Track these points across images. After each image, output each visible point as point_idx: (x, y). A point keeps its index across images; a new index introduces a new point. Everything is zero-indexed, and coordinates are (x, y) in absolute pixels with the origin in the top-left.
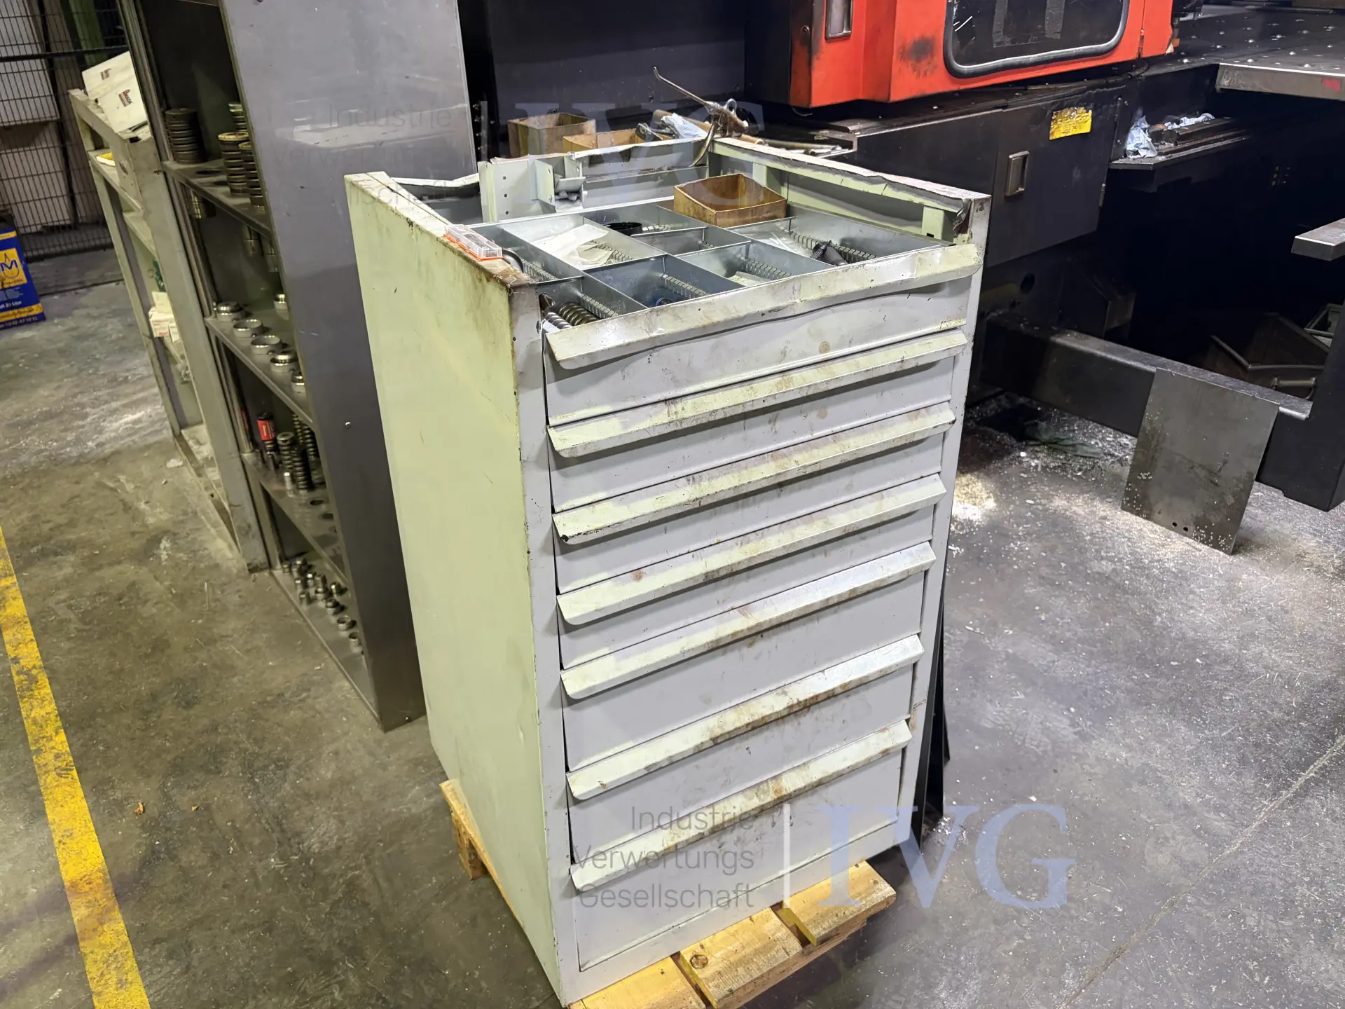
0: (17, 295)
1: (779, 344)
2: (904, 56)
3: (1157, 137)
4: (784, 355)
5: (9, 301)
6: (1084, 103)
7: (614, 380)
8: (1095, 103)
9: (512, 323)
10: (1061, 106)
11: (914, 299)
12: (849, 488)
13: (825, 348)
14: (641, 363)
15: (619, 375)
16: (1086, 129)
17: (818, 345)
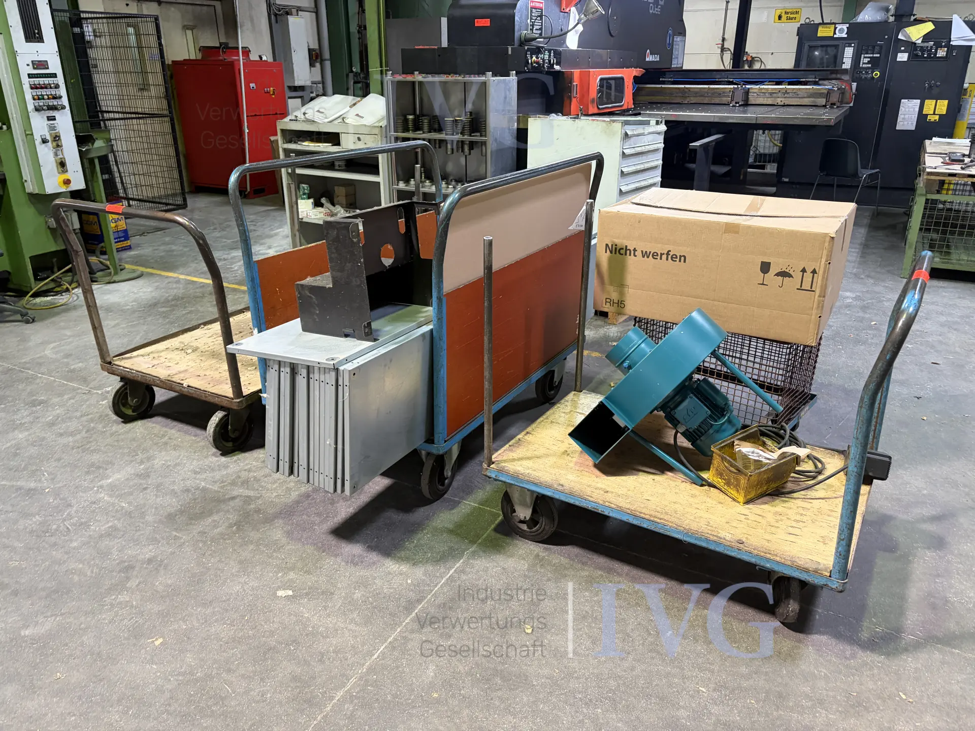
0: (122, 235)
2: (591, 102)
4: (644, 142)
5: (120, 238)
7: (629, 141)
9: (621, 128)
12: (649, 175)
13: (648, 142)
14: (632, 138)
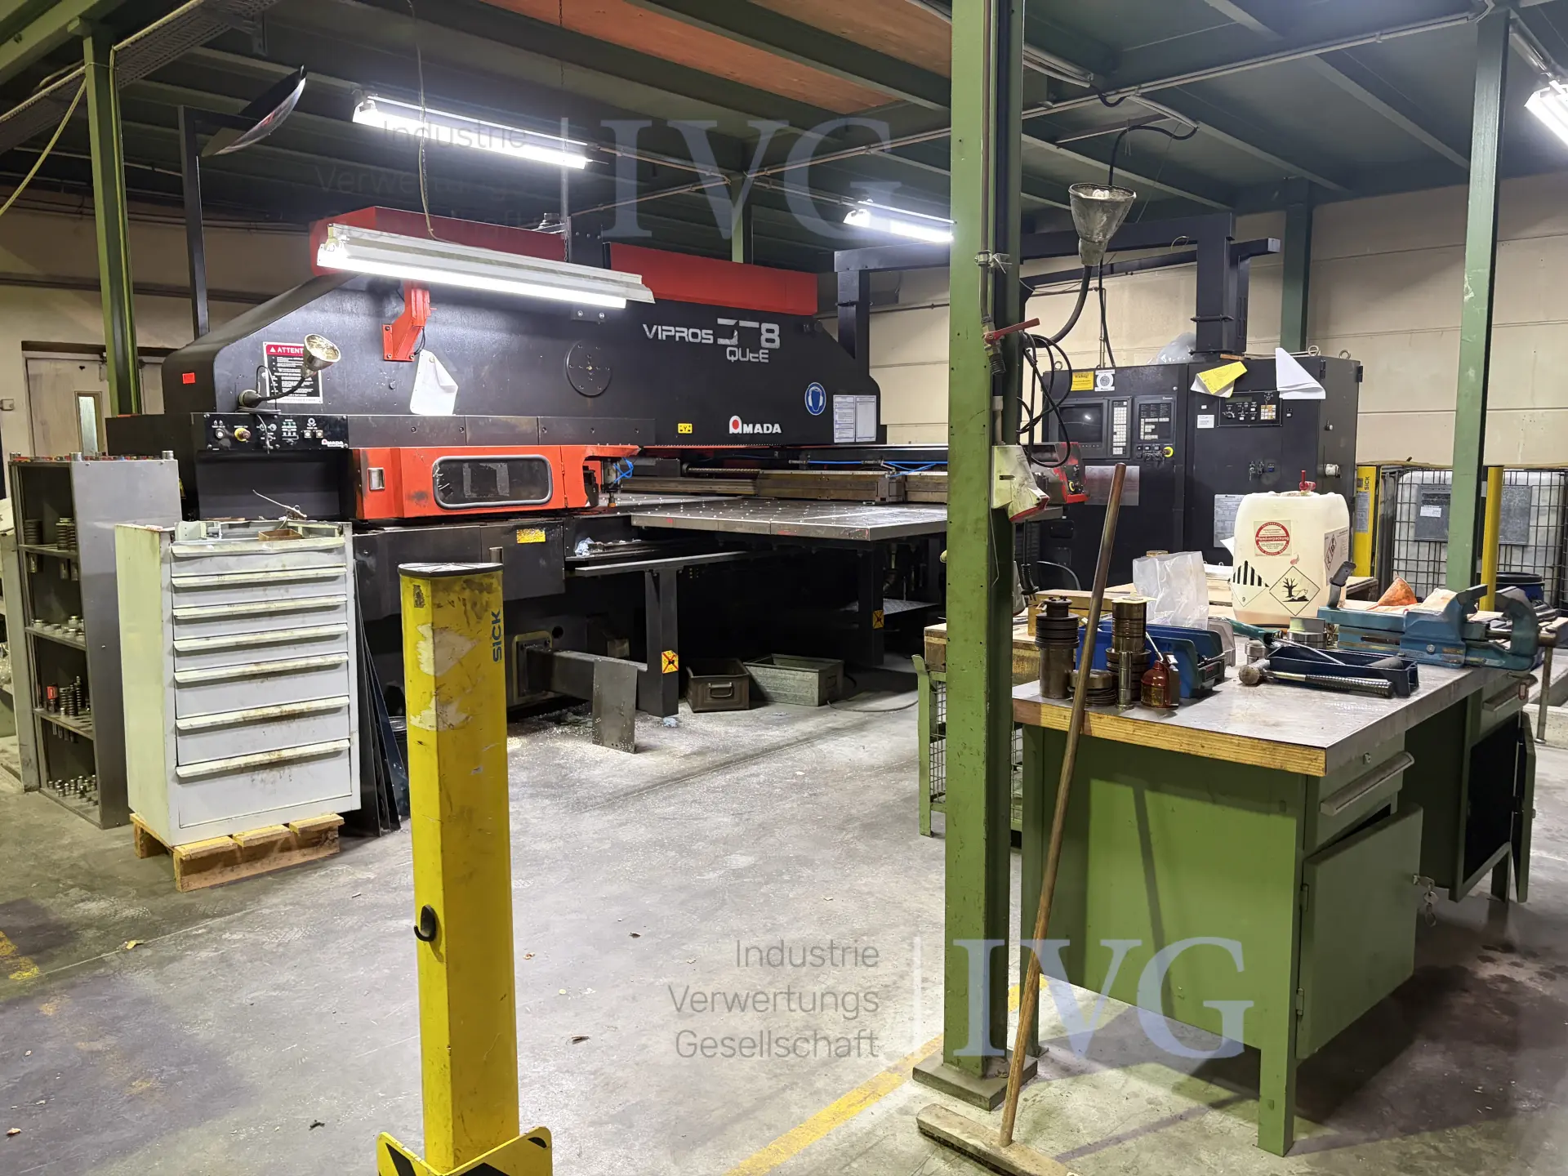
1: (266, 562)
2: (410, 497)
3: (591, 547)
4: (267, 566)
6: (540, 526)
7: (197, 565)
8: (548, 528)
9: (160, 542)
10: (522, 527)
11: (321, 554)
12: (303, 622)
13: (284, 566)
14: (208, 560)
15: (198, 564)
16: (543, 539)
17: (281, 564)
